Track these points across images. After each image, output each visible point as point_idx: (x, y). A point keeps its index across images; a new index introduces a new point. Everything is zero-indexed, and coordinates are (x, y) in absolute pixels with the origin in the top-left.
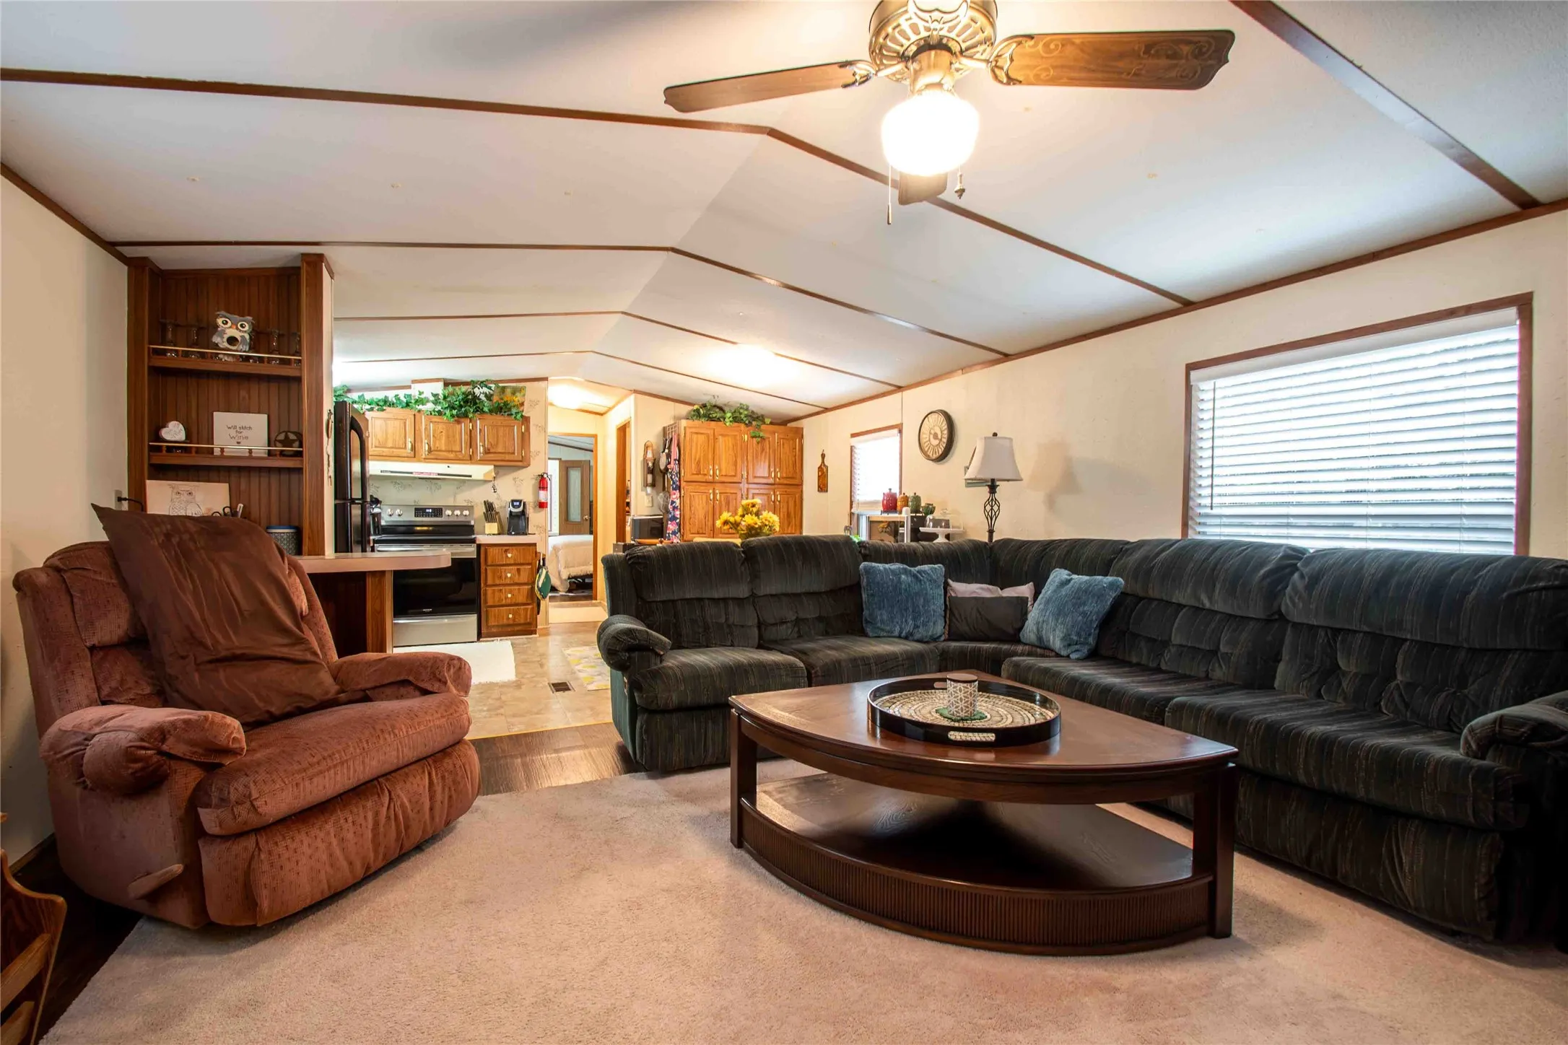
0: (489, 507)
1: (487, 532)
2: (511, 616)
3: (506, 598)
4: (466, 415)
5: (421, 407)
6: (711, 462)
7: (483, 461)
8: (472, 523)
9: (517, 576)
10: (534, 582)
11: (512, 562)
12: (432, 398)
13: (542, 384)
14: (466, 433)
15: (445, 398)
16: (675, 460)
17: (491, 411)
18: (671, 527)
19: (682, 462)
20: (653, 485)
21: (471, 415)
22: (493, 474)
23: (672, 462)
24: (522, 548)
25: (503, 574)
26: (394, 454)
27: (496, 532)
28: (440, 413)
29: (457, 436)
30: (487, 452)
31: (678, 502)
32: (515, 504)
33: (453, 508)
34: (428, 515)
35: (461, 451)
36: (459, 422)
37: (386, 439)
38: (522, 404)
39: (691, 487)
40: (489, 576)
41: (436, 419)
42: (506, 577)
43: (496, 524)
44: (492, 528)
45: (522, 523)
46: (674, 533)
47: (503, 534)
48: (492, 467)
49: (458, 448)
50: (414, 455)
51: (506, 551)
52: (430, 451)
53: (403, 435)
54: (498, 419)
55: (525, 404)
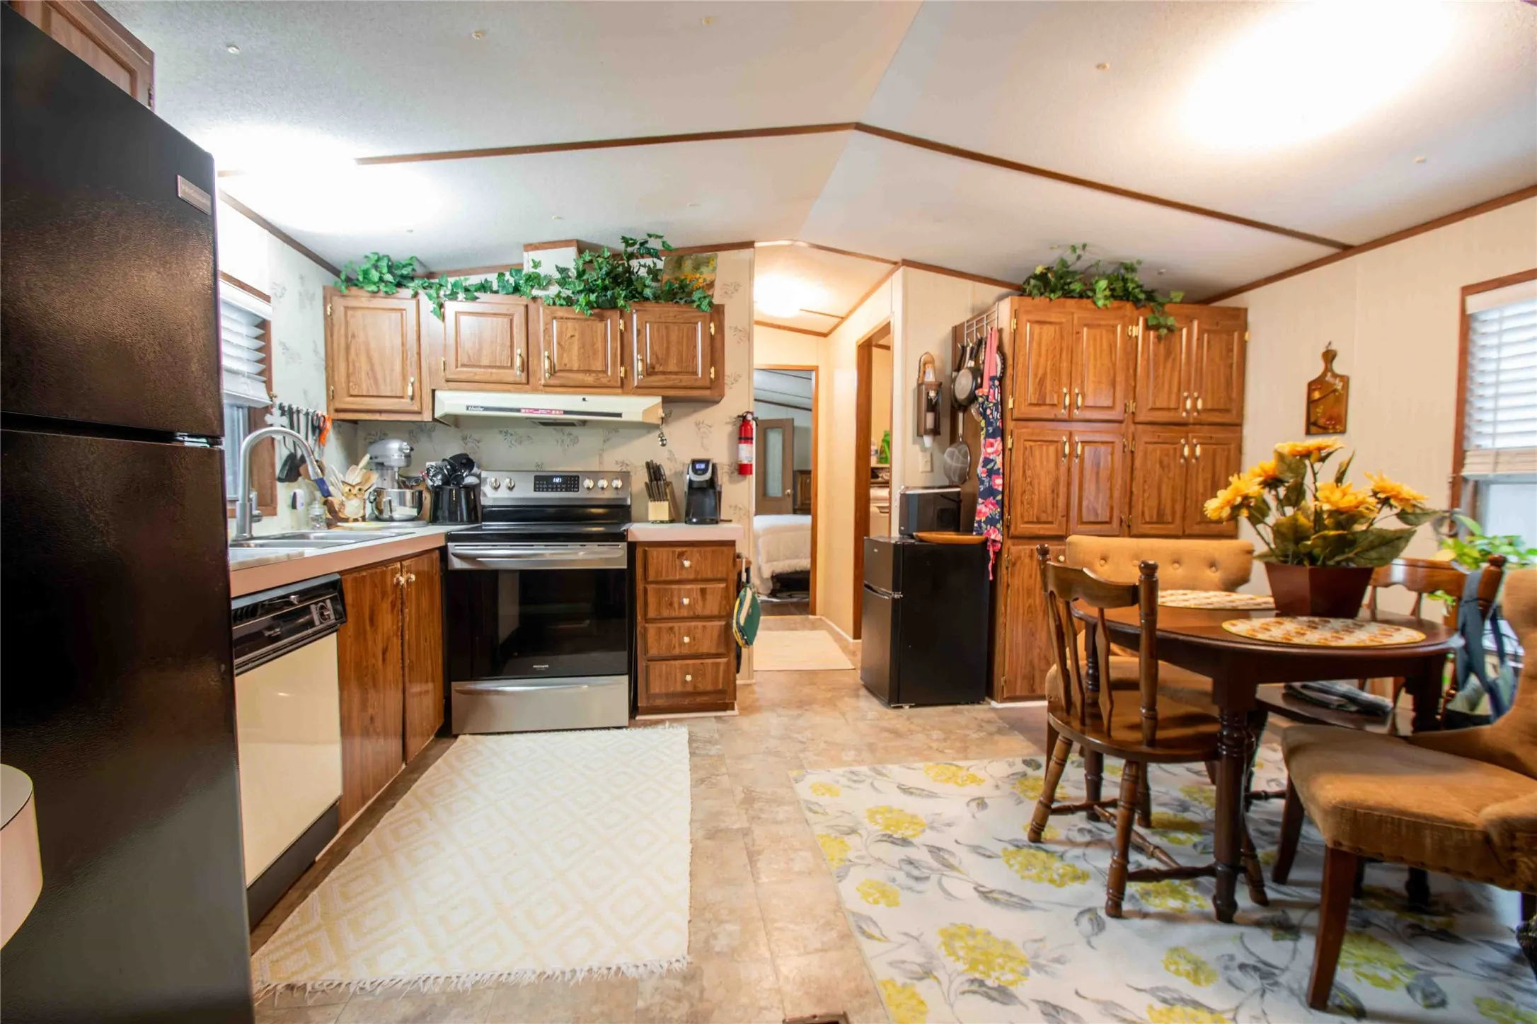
0: (655, 472)
1: (651, 518)
2: (689, 678)
3: (681, 644)
4: (612, 305)
5: (535, 292)
6: (1065, 379)
7: (643, 390)
8: (629, 502)
9: (700, 602)
10: (730, 615)
11: (692, 576)
12: (557, 276)
13: (745, 254)
14: (614, 338)
15: (580, 275)
16: (992, 379)
17: (657, 298)
18: (985, 509)
19: (1008, 381)
20: (935, 432)
21: (621, 302)
22: (661, 413)
23: (986, 383)
24: (709, 549)
25: (676, 599)
26: (494, 378)
27: (666, 518)
28: (570, 302)
29: (599, 345)
30: (650, 371)
31: (999, 460)
32: (698, 466)
33: (595, 475)
34: (555, 488)
35: (605, 372)
36: (602, 318)
37: (480, 350)
38: (711, 285)
39: (1025, 430)
40: (650, 602)
41: (561, 312)
42: (681, 604)
43: (666, 504)
44: (659, 510)
45: (709, 502)
46: (991, 521)
47: (679, 521)
48: (658, 400)
49: (598, 365)
50: (527, 381)
51: (681, 555)
52: (553, 371)
53: (508, 344)
54: (669, 310)
55: (717, 284)
